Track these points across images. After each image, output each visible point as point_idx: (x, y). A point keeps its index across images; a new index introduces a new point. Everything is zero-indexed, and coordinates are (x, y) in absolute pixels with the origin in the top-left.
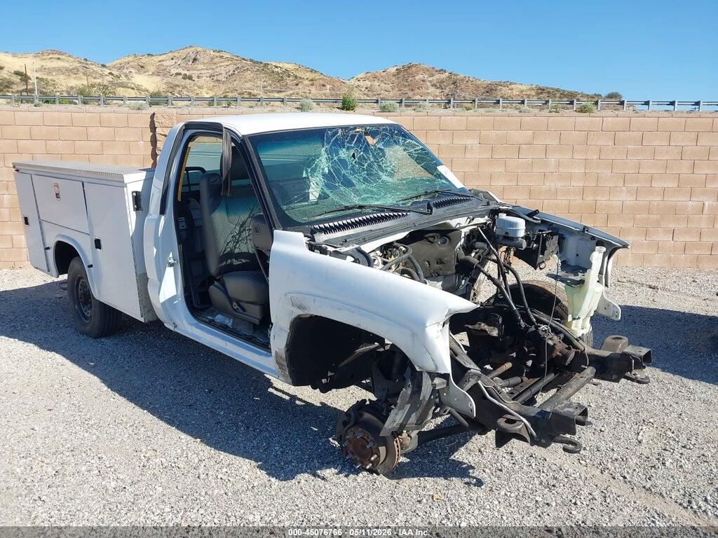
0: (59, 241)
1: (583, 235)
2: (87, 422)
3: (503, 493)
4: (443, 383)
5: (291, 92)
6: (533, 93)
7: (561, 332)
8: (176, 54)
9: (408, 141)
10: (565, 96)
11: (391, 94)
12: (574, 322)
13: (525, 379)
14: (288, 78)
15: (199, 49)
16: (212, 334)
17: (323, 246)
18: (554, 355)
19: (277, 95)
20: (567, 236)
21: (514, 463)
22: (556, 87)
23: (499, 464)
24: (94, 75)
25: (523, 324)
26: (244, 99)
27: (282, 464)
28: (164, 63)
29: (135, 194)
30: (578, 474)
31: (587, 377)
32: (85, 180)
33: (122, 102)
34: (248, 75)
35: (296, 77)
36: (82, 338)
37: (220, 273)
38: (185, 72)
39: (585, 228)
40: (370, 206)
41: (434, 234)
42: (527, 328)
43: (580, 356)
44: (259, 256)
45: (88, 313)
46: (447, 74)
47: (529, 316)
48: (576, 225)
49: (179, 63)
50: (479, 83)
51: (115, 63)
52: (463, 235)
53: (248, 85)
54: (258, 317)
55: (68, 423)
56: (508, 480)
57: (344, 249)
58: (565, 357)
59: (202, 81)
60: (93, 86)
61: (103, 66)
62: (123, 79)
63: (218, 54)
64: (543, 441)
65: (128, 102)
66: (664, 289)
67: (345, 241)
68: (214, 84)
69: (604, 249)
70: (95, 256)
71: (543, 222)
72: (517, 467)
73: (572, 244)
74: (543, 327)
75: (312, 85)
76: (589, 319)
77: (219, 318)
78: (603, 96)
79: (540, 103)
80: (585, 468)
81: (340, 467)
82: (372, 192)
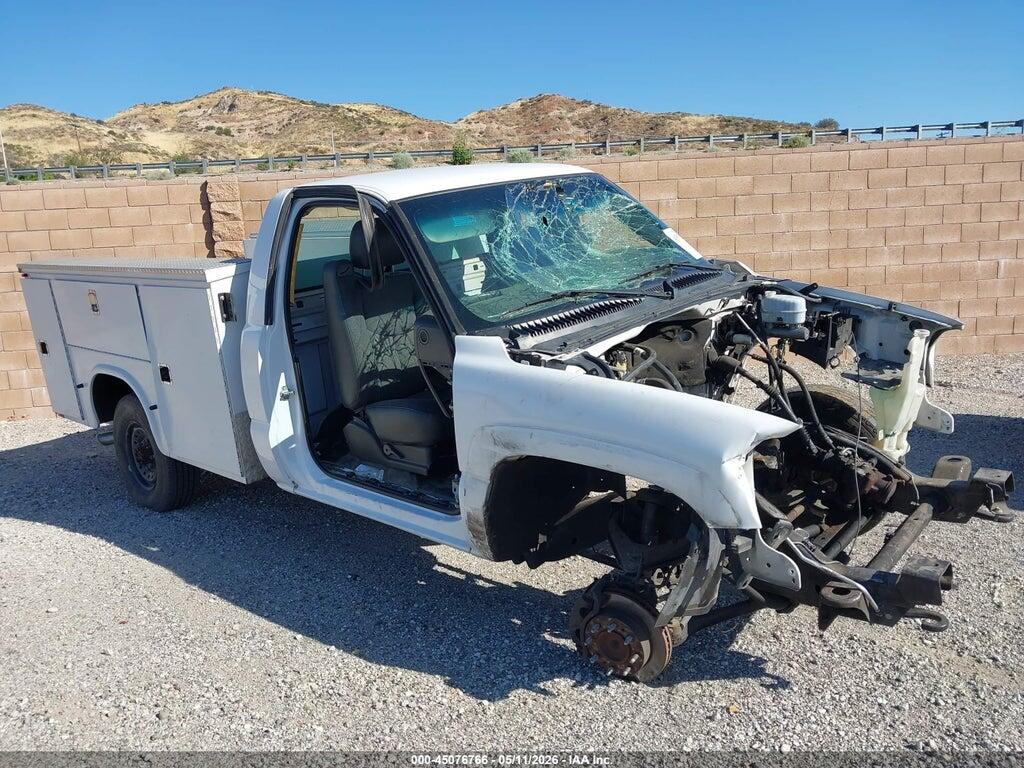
0: (99, 375)
1: (887, 315)
2: (183, 637)
3: (828, 697)
4: (747, 544)
5: (375, 144)
6: (715, 126)
7: (872, 456)
8: (205, 100)
9: (616, 196)
10: (760, 127)
11: (517, 139)
12: (887, 440)
13: (825, 527)
14: (367, 126)
15: (237, 91)
16: (356, 493)
17: (533, 354)
18: (867, 490)
19: (354, 150)
20: (863, 317)
21: (829, 651)
22: (747, 117)
23: (808, 654)
24: (87, 137)
25: (814, 448)
26: (311, 158)
27: (492, 677)
28: (188, 114)
29: (222, 297)
30: (927, 660)
31: (925, 518)
32: (138, 283)
33: (135, 172)
34: (311, 123)
35: (379, 122)
36: (144, 512)
37: (359, 406)
38: (220, 125)
39: (891, 304)
40: (586, 292)
41: (674, 327)
42: (821, 455)
43: (905, 487)
44: (428, 374)
45: (150, 477)
46: (593, 107)
47: (822, 436)
48: (876, 301)
49: (210, 112)
50: (639, 116)
51: (116, 117)
52: (713, 326)
53: (312, 138)
54: (424, 464)
55: (155, 640)
56: (829, 676)
57: (565, 357)
58: (884, 491)
59: (245, 137)
60: (87, 151)
61: (100, 122)
62: (130, 139)
63: (265, 97)
64: (889, 616)
65: (143, 171)
66: (960, 385)
67: (564, 345)
68: (263, 139)
69: (927, 333)
70: (160, 392)
71: (825, 300)
72: (836, 656)
73: (872, 329)
74: (845, 451)
75: (404, 132)
76: (906, 434)
77: (362, 470)
78: (813, 125)
79: (731, 140)
80: (934, 650)
81: (578, 677)
82: (577, 272)
